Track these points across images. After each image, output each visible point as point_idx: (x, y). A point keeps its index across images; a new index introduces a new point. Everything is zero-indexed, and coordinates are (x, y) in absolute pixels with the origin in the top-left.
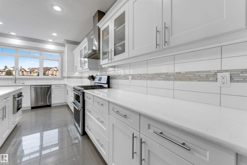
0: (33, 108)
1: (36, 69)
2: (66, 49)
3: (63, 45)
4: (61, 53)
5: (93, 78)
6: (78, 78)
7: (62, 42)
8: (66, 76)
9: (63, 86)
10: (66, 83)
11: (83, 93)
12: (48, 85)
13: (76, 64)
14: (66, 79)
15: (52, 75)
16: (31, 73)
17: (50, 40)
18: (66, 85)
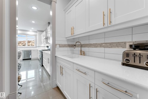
0: (23, 60)
1: (22, 41)
2: (38, 34)
3: (36, 32)
4: (36, 35)
5: (48, 47)
6: (43, 47)
7: (36, 31)
9: (36, 51)
11: (42, 52)
13: (42, 41)
14: (38, 47)
15: (32, 45)
16: (19, 44)
17: (31, 30)
18: (38, 50)
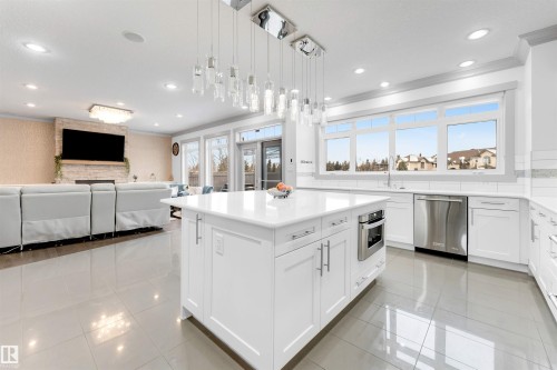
2: (527, 72)
4: (508, 90)
8: (527, 167)
9: (514, 205)
10: (527, 196)
12: (458, 197)
14: (527, 180)
15: (487, 167)
18: (527, 201)
